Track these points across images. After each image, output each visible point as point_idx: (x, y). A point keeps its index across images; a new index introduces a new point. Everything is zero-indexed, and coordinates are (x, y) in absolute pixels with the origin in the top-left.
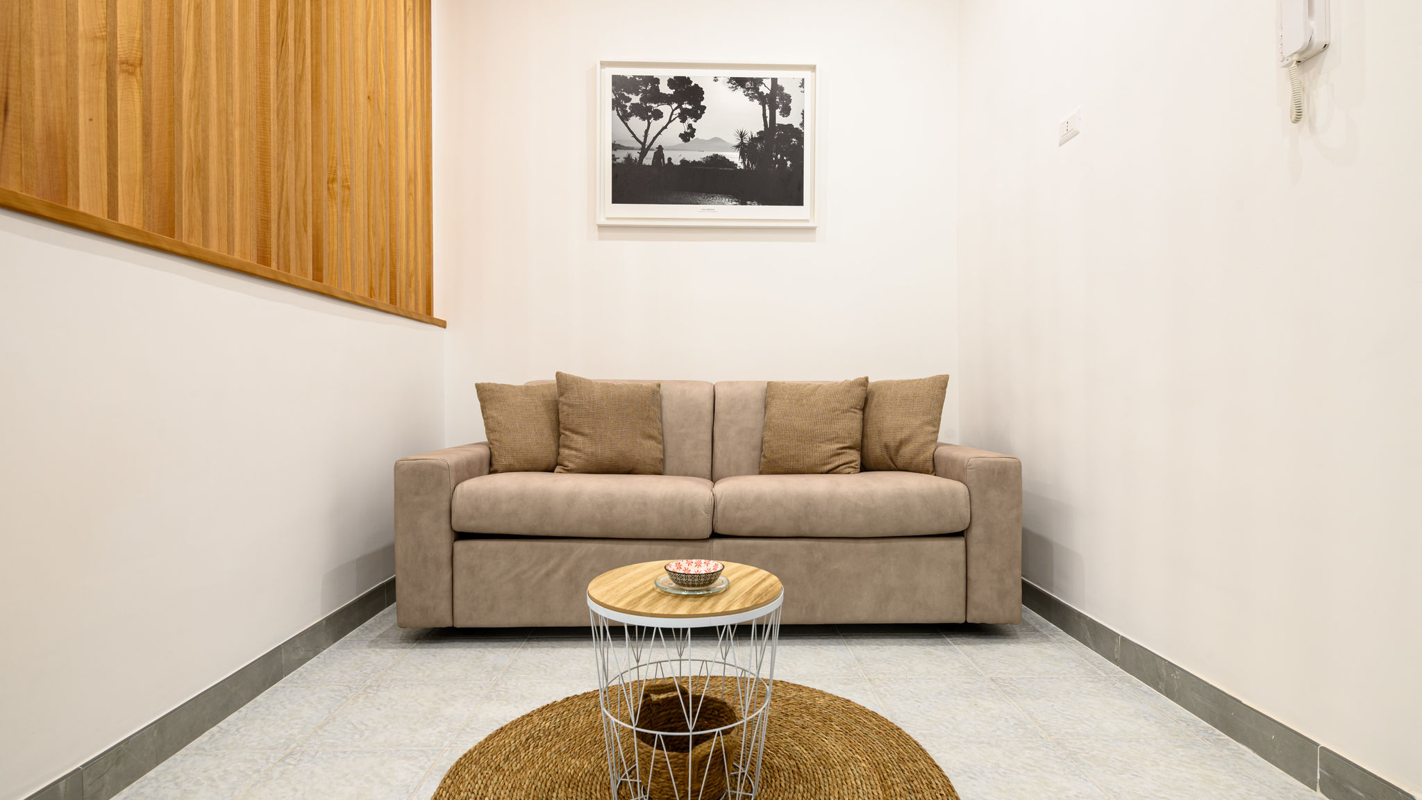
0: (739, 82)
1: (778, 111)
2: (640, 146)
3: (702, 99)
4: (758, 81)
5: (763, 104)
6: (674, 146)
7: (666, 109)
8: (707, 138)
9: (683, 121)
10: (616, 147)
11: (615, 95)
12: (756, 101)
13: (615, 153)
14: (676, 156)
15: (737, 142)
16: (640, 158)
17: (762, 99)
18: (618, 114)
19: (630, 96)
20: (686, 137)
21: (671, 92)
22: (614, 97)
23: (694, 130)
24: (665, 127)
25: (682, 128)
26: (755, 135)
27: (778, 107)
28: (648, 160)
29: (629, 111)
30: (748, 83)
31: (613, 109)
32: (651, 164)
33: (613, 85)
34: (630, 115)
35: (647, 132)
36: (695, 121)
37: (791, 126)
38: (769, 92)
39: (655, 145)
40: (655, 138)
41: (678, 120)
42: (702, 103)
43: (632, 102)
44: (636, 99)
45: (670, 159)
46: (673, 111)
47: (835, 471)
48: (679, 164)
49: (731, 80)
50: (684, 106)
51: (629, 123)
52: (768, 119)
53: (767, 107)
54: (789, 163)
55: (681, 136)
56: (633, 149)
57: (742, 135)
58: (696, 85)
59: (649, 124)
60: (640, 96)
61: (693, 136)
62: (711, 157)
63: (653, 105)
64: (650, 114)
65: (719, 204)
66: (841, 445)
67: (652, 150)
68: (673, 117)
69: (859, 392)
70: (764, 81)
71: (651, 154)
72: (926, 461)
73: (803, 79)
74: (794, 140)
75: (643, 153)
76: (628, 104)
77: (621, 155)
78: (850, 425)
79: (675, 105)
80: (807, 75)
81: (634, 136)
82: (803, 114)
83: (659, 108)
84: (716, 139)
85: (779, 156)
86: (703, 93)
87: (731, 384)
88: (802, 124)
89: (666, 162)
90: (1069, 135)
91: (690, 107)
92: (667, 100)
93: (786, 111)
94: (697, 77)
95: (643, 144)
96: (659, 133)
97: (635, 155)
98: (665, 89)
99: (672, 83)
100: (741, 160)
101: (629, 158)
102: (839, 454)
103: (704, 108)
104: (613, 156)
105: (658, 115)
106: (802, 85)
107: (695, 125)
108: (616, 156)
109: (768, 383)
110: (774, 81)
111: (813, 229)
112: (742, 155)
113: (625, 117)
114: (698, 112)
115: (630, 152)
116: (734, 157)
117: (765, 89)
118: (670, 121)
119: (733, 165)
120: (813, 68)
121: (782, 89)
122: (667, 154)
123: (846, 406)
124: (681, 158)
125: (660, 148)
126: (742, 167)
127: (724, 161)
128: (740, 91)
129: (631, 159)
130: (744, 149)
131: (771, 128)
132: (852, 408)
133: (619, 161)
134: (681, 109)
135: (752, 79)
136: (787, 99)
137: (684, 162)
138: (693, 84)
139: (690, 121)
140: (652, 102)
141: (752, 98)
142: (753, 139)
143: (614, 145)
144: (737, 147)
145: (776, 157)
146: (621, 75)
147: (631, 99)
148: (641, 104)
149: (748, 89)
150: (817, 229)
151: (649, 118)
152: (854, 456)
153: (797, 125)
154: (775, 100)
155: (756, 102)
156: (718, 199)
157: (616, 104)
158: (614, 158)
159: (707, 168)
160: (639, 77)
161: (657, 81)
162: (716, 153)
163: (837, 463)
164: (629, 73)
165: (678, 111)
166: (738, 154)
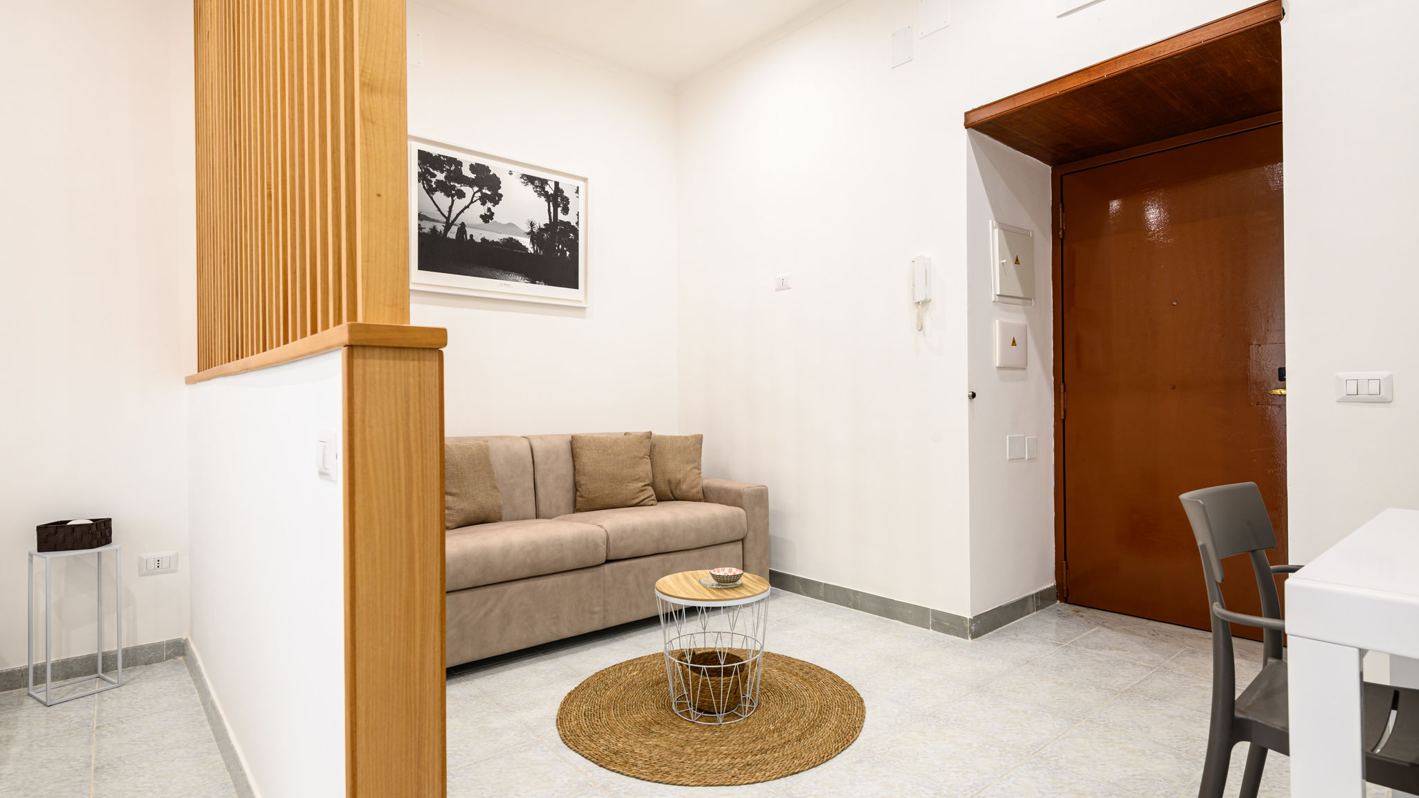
0: (530, 179)
1: (559, 209)
2: (445, 220)
3: (500, 188)
4: (544, 182)
5: (548, 200)
6: (476, 225)
7: (468, 191)
8: (504, 222)
9: (484, 204)
10: (421, 217)
11: (421, 169)
12: (542, 197)
13: (421, 223)
14: (478, 233)
15: (528, 230)
16: (444, 230)
17: (546, 195)
18: (424, 187)
19: (435, 172)
20: (487, 218)
21: (473, 176)
22: (420, 171)
23: (493, 214)
24: (467, 207)
25: (483, 210)
26: (542, 226)
27: (559, 206)
28: (452, 234)
29: (434, 186)
30: (536, 182)
31: (419, 181)
32: (454, 238)
33: (419, 159)
34: (435, 190)
35: (451, 208)
36: (494, 206)
37: (569, 223)
38: (552, 192)
39: (458, 221)
40: (458, 215)
41: (479, 202)
42: (500, 191)
43: (437, 178)
44: (441, 176)
45: (471, 236)
46: (475, 193)
47: (642, 503)
48: (480, 241)
49: (523, 176)
50: (484, 191)
51: (434, 197)
52: (552, 215)
53: (551, 205)
54: (568, 253)
55: (481, 216)
56: (438, 221)
57: (532, 225)
58: (494, 175)
59: (453, 201)
60: (444, 174)
61: (492, 219)
62: (507, 239)
63: (456, 184)
64: (453, 192)
65: (514, 280)
66: (643, 484)
67: (456, 225)
68: (475, 199)
69: (647, 443)
70: (549, 182)
71: (454, 229)
72: (698, 493)
73: (578, 187)
74: (572, 235)
75: (448, 226)
76: (434, 180)
77: (428, 226)
78: (645, 468)
79: (476, 189)
80: (581, 184)
81: (439, 210)
82: (578, 215)
83: (461, 188)
84: (511, 225)
85: (560, 246)
86: (500, 182)
87: (541, 437)
88: (577, 223)
89: (469, 238)
90: (783, 286)
91: (489, 193)
92: (470, 183)
93: (566, 211)
94: (496, 168)
95: (448, 218)
96: (462, 211)
97: (440, 228)
98: (466, 172)
99: (473, 168)
100: (531, 246)
101: (434, 230)
102: (642, 491)
103: (501, 196)
104: (419, 225)
105: (461, 195)
106: (577, 192)
107: (493, 209)
108: (422, 226)
109: (572, 437)
110: (557, 184)
111: (583, 309)
112: (532, 240)
113: (430, 191)
114: (496, 198)
115: (435, 224)
116: (526, 242)
117: (550, 189)
118: (472, 202)
119: (525, 249)
120: (585, 180)
121: (562, 192)
122: (469, 232)
123: (642, 455)
124: (482, 237)
125: (463, 225)
126: (532, 252)
127: (517, 244)
128: (530, 187)
129: (437, 231)
130: (535, 236)
131: (554, 224)
132: (645, 455)
133: (424, 231)
134: (482, 193)
135: (539, 179)
136: (566, 200)
137: (483, 240)
138: (491, 173)
139: (489, 205)
140: (455, 182)
141: (540, 195)
142: (540, 229)
143: (420, 215)
144: (528, 234)
145: (558, 247)
146: (427, 151)
147: (436, 175)
148: (446, 182)
149: (537, 187)
150: (587, 309)
151: (453, 196)
152: (650, 491)
153: (573, 224)
154: (557, 199)
155: (543, 199)
156: (513, 276)
157: (423, 177)
158: (420, 228)
159: (504, 248)
160: (444, 157)
161: (460, 164)
162: (511, 236)
163: (642, 498)
164: (435, 151)
165: (479, 194)
166: (529, 240)
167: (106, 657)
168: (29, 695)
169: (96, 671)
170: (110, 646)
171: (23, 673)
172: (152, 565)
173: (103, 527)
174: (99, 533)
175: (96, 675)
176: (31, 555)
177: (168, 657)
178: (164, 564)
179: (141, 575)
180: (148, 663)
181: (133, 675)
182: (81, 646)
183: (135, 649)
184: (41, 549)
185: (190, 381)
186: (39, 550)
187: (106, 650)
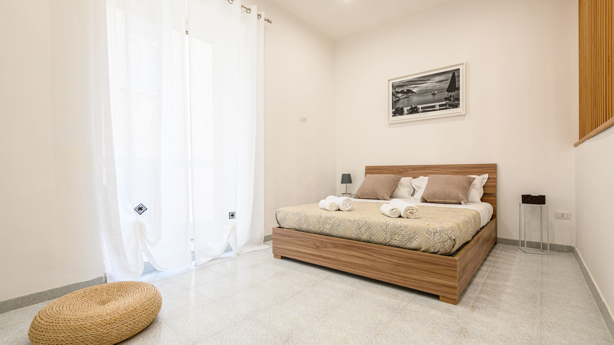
167: (543, 244)
168: (520, 248)
169: (540, 248)
170: (545, 241)
171: (518, 241)
172: (560, 215)
173: (543, 198)
174: (541, 200)
175: (540, 249)
176: (520, 204)
177: (567, 252)
178: (565, 216)
179: (556, 218)
180: (559, 251)
181: (553, 253)
182: (536, 238)
183: (554, 245)
184: (523, 202)
185: (576, 145)
186: (522, 203)
187: (543, 242)
